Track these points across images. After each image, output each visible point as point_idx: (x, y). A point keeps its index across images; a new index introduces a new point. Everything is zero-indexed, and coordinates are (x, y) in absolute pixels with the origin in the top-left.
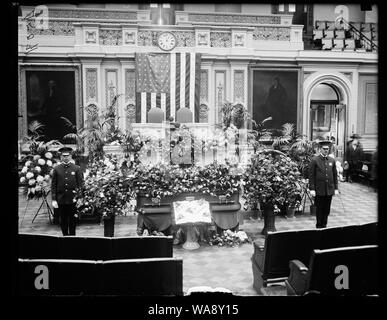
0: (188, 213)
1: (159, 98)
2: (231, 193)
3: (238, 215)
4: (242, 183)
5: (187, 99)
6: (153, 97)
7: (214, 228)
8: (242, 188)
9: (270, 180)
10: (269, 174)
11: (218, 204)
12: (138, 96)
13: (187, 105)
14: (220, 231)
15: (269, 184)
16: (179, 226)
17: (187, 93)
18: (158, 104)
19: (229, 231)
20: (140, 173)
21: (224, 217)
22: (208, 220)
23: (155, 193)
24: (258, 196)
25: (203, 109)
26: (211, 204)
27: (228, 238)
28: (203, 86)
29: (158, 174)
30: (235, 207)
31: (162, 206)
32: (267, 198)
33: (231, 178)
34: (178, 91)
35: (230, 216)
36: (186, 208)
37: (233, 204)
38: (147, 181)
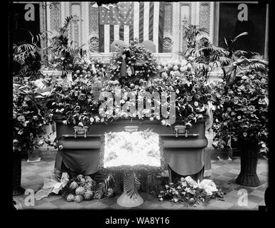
0: (125, 151)
1: (122, 30)
2: (192, 122)
3: (203, 155)
4: (211, 107)
5: (151, 32)
6: (117, 29)
7: (166, 173)
8: (211, 115)
9: (255, 103)
10: (252, 96)
11: (174, 138)
12: (101, 28)
13: (151, 38)
14: (176, 177)
15: (253, 108)
16: (108, 171)
17: (151, 25)
18: (122, 37)
19: (189, 179)
20: (59, 89)
21: (183, 158)
22: (156, 162)
23: (77, 118)
24: (235, 127)
25: (167, 43)
26: (163, 138)
27: (188, 190)
28: (167, 19)
29: (83, 91)
30: (199, 143)
31: (88, 139)
32: (250, 131)
33: (194, 99)
34: (141, 23)
35: (192, 156)
36: (122, 143)
37: (196, 138)
38: (67, 100)
